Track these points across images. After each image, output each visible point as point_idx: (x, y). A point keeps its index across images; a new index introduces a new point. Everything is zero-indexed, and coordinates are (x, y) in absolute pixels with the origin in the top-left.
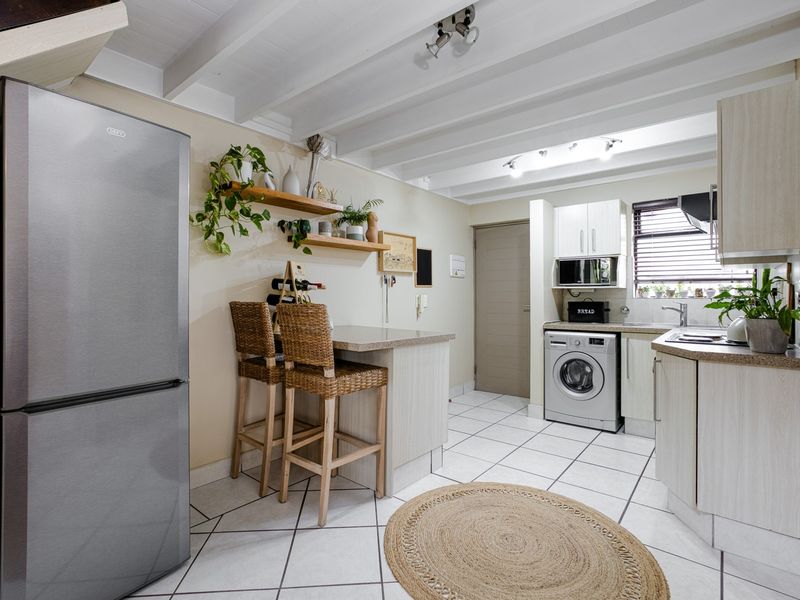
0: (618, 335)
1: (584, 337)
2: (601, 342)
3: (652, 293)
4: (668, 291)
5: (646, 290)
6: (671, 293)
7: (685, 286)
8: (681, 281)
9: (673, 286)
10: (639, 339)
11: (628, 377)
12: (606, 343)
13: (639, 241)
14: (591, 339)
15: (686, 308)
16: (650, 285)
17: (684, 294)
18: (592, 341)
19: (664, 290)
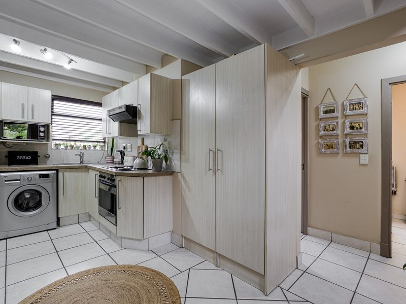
0: (57, 170)
1: (33, 174)
2: (47, 176)
3: (62, 147)
4: (71, 146)
5: (60, 145)
6: (72, 147)
7: (78, 144)
8: (76, 141)
9: (73, 143)
10: (69, 172)
11: (63, 194)
12: (51, 176)
13: (53, 117)
14: (39, 175)
15: (83, 154)
16: (62, 142)
17: (78, 147)
18: (41, 176)
19: (69, 145)
